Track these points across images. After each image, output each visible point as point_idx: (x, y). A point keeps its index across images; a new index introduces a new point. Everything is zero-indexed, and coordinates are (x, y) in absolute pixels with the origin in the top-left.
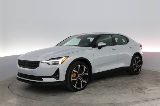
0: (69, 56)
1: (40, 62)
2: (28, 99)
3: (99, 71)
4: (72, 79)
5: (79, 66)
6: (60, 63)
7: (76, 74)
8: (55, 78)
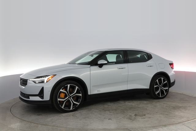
0: (56, 75)
1: (28, 80)
2: (33, 124)
3: (98, 92)
4: (59, 99)
5: (69, 85)
6: (45, 82)
7: (64, 94)
8: (40, 97)
